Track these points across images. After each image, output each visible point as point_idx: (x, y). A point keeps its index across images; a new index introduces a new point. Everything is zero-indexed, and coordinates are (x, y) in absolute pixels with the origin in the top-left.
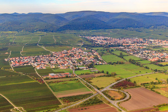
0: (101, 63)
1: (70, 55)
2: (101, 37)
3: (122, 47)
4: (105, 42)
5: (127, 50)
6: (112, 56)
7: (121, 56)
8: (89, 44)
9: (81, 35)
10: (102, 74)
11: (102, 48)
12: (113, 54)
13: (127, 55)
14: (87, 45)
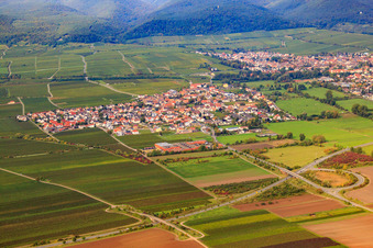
0: (279, 118)
1: (192, 101)
2: (262, 54)
3: (328, 79)
4: (276, 67)
5: (343, 85)
6: (305, 100)
7: (330, 101)
8: (231, 72)
9: (200, 50)
10: (290, 141)
11: (271, 83)
12: (308, 96)
13: (346, 98)
14: (228, 76)
